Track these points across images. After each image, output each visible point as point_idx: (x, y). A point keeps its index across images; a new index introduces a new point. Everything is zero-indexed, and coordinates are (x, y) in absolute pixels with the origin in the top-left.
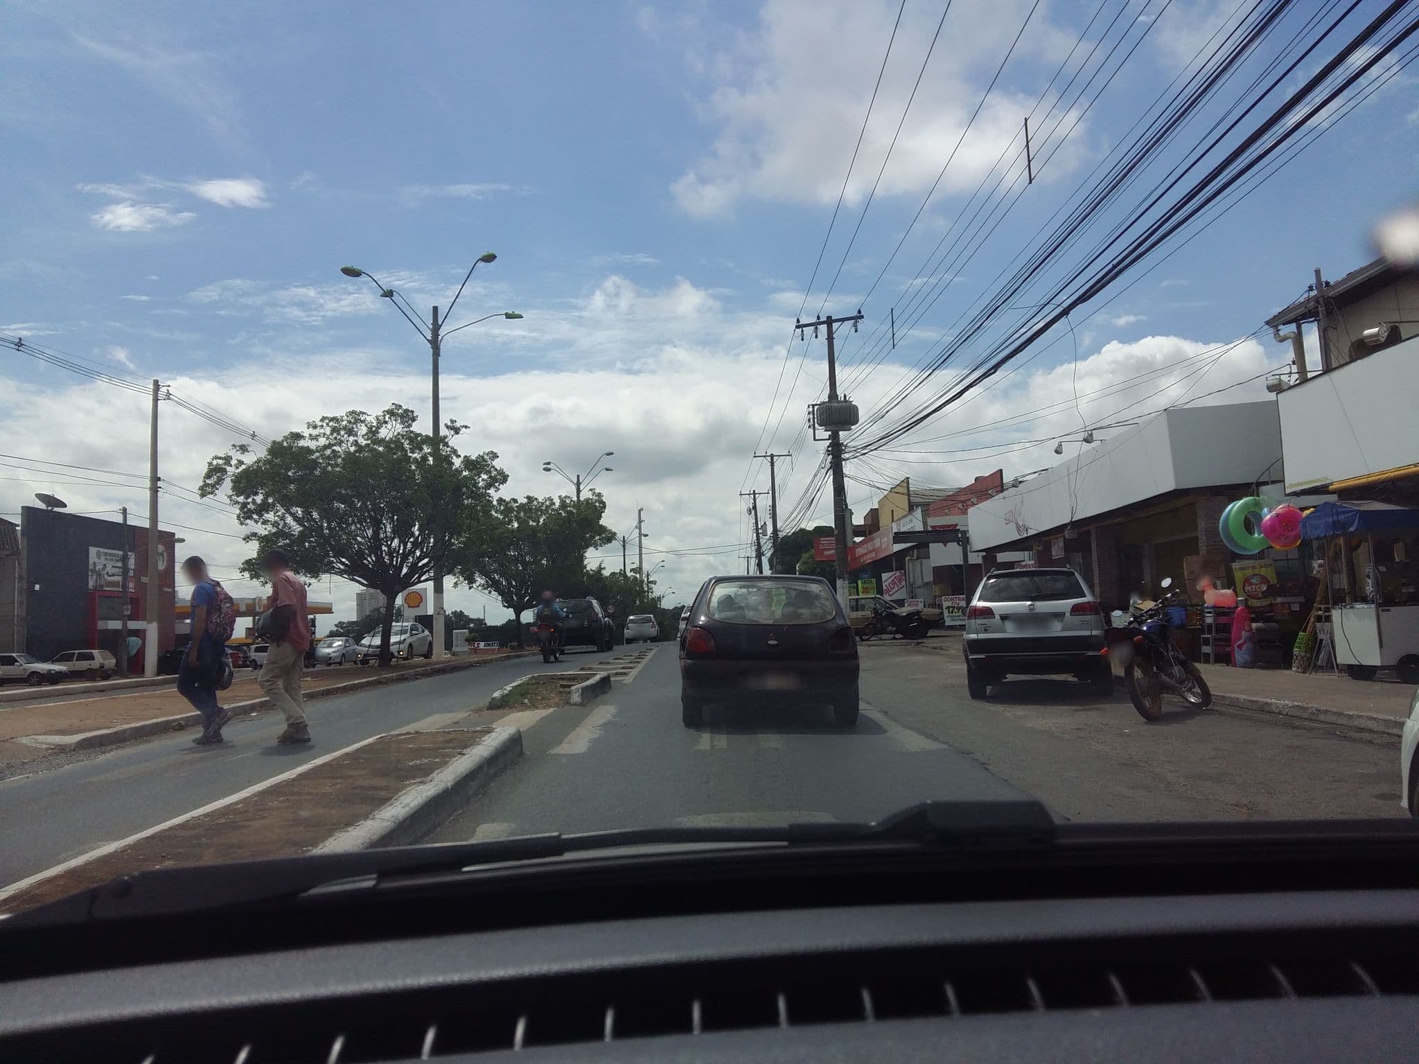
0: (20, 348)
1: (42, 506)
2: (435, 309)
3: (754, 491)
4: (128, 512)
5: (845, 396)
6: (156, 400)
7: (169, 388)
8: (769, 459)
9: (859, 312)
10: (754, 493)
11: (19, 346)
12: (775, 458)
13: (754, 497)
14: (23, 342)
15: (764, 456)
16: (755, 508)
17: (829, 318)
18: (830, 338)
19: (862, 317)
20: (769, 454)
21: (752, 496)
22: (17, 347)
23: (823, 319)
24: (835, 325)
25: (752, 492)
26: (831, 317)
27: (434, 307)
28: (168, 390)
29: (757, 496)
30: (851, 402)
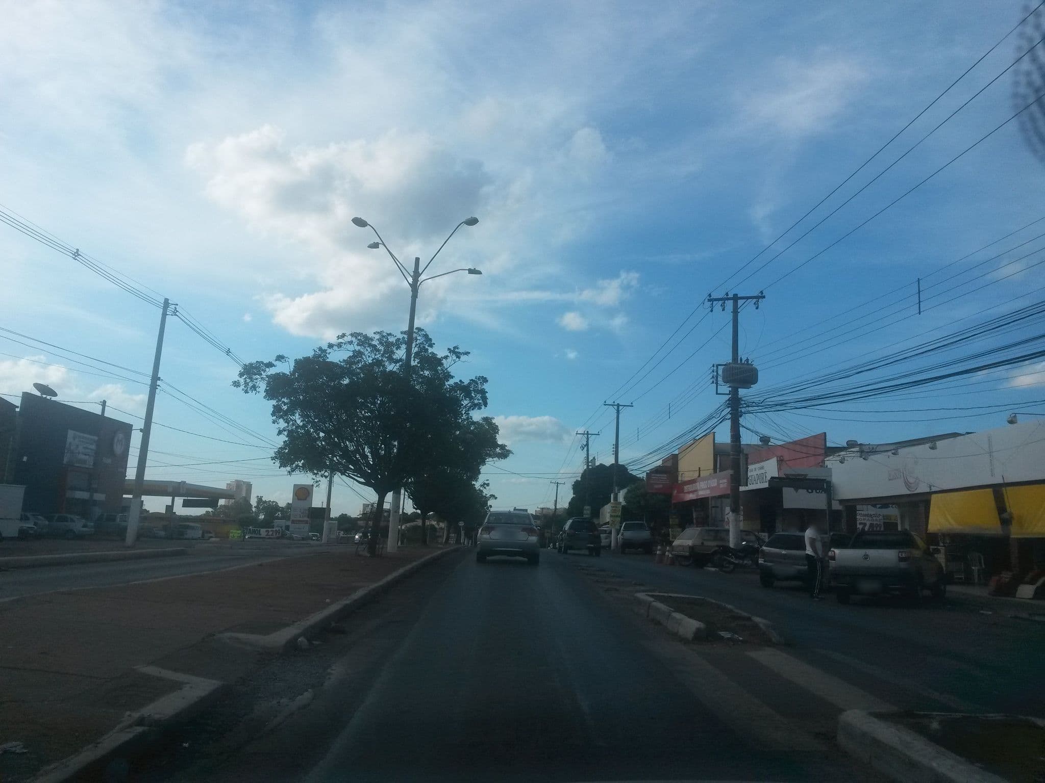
0: (76, 258)
1: (38, 394)
2: (417, 260)
3: (588, 432)
4: (107, 404)
5: (747, 360)
6: (164, 315)
7: (177, 307)
8: (616, 407)
9: (762, 292)
10: (588, 434)
11: (76, 256)
12: (621, 408)
13: (588, 436)
14: (79, 253)
15: (612, 405)
16: (587, 445)
17: (735, 295)
18: (735, 312)
19: (764, 297)
20: (616, 404)
21: (586, 435)
22: (74, 256)
23: (731, 295)
24: (740, 302)
25: (586, 433)
26: (737, 294)
27: (416, 258)
28: (175, 308)
29: (589, 436)
30: (752, 365)
